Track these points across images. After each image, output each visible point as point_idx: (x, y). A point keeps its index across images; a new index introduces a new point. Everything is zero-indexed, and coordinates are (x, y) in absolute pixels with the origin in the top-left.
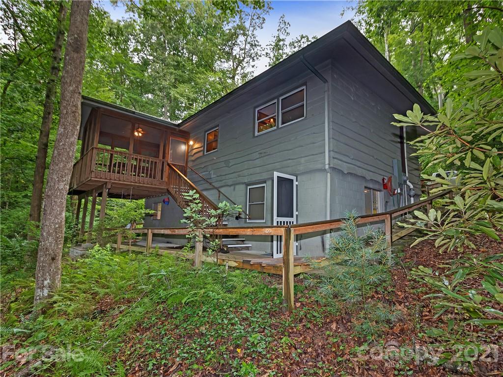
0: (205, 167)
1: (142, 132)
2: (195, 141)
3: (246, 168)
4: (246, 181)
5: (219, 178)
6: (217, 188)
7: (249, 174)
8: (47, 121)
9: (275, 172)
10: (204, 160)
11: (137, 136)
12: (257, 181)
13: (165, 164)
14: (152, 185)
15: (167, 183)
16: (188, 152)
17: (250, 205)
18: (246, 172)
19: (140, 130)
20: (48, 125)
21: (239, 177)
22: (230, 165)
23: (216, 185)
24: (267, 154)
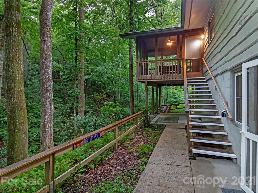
0: (209, 56)
14: (173, 79)
19: (170, 40)
22: (220, 50)
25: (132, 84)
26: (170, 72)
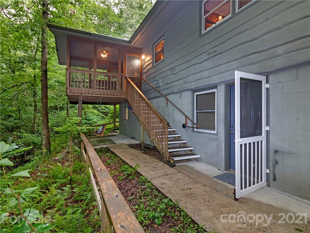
0: (154, 77)
1: (107, 54)
2: (146, 55)
3: (192, 73)
4: (192, 87)
5: (166, 86)
6: (165, 96)
7: (196, 79)
8: (44, 53)
9: (236, 72)
10: (153, 70)
11: (104, 58)
12: (205, 87)
13: (123, 78)
14: (114, 95)
15: (125, 93)
16: (142, 66)
17: (197, 113)
18: (192, 78)
19: (105, 52)
20: (45, 57)
21: (185, 83)
22: (176, 72)
23: (164, 92)
24: (217, 53)
25: (46, 99)
26: (101, 87)
